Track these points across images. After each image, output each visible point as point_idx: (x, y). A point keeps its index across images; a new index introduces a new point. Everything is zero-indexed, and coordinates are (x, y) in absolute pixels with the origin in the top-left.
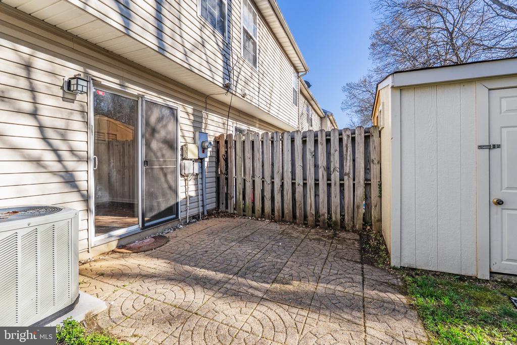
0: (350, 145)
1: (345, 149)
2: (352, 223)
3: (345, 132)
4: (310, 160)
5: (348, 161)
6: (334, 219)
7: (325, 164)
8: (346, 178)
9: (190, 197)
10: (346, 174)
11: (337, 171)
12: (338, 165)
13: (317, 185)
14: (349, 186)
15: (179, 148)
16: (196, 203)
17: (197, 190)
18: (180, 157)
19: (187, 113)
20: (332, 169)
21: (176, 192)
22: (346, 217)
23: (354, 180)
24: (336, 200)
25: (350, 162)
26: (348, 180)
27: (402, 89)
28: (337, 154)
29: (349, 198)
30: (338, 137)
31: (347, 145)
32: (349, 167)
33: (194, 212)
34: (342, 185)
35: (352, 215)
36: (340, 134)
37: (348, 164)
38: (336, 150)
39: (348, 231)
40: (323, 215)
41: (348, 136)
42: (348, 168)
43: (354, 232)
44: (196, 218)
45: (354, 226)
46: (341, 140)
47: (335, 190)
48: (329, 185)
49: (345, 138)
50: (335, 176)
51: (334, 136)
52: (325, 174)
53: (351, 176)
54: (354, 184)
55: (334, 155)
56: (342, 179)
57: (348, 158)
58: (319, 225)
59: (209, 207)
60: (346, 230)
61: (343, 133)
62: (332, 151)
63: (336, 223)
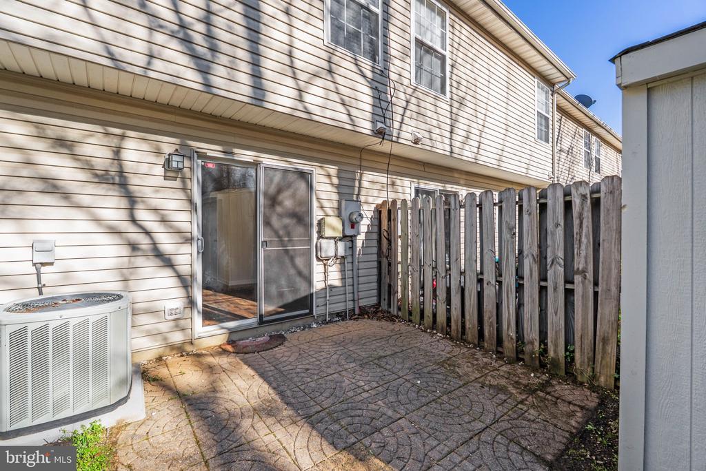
0: (587, 215)
1: (576, 222)
2: (590, 369)
3: (577, 189)
4: (508, 241)
5: (583, 247)
6: (551, 354)
7: (535, 250)
8: (578, 279)
9: (332, 287)
10: (578, 272)
11: (560, 265)
12: (561, 254)
13: (520, 288)
14: (584, 296)
15: (315, 223)
16: (343, 296)
17: (343, 279)
18: (315, 236)
19: (329, 176)
20: (549, 260)
21: (309, 281)
22: (577, 355)
23: (596, 284)
24: (556, 320)
25: (587, 248)
26: (583, 283)
27: (650, 87)
28: (560, 232)
29: (585, 319)
30: (561, 200)
31: (581, 215)
32: (586, 258)
33: (339, 307)
34: (569, 293)
35: (591, 354)
36: (567, 193)
37: (583, 253)
38: (557, 225)
39: (582, 384)
40: (532, 343)
41: (584, 197)
42: (583, 260)
43: (593, 388)
44: (341, 316)
45: (594, 377)
46: (568, 205)
47: (556, 301)
48: (543, 290)
49: (577, 201)
50: (556, 273)
51: (555, 197)
52: (536, 268)
53: (590, 275)
54: (596, 294)
55: (553, 234)
56: (569, 281)
57: (584, 240)
58: (523, 360)
59: (363, 303)
60: (575, 381)
61: (573, 191)
62: (550, 226)
63: (555, 363)
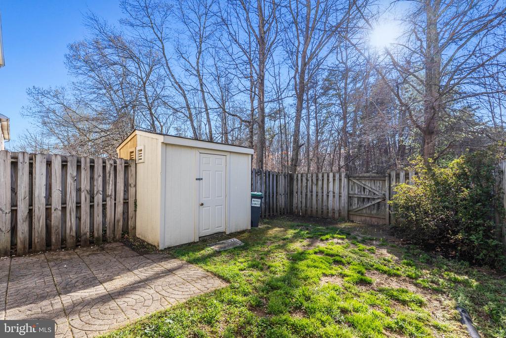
0: (112, 172)
1: (108, 175)
2: (112, 235)
3: (109, 161)
4: (71, 184)
5: (110, 185)
6: (96, 235)
7: (88, 188)
8: (108, 199)
10: (108, 196)
11: (101, 194)
12: (101, 189)
13: (78, 207)
14: (111, 206)
20: (95, 192)
22: (108, 231)
23: (115, 200)
24: (98, 219)
25: (112, 186)
26: (110, 200)
27: (166, 144)
28: (100, 179)
29: (111, 215)
30: (102, 165)
31: (109, 173)
32: (112, 190)
34: (104, 206)
35: (113, 229)
36: (104, 162)
37: (110, 188)
38: (99, 176)
39: (110, 242)
40: (85, 234)
41: (111, 165)
42: (110, 191)
43: (116, 241)
45: (114, 237)
46: (104, 167)
47: (98, 210)
48: (92, 207)
49: (108, 166)
50: (99, 198)
51: (98, 163)
52: (88, 197)
53: (113, 197)
54: (115, 204)
55: (97, 180)
56: (104, 200)
57: (111, 182)
58: (80, 245)
60: (108, 243)
61: (107, 162)
62: (96, 176)
63: (98, 239)
